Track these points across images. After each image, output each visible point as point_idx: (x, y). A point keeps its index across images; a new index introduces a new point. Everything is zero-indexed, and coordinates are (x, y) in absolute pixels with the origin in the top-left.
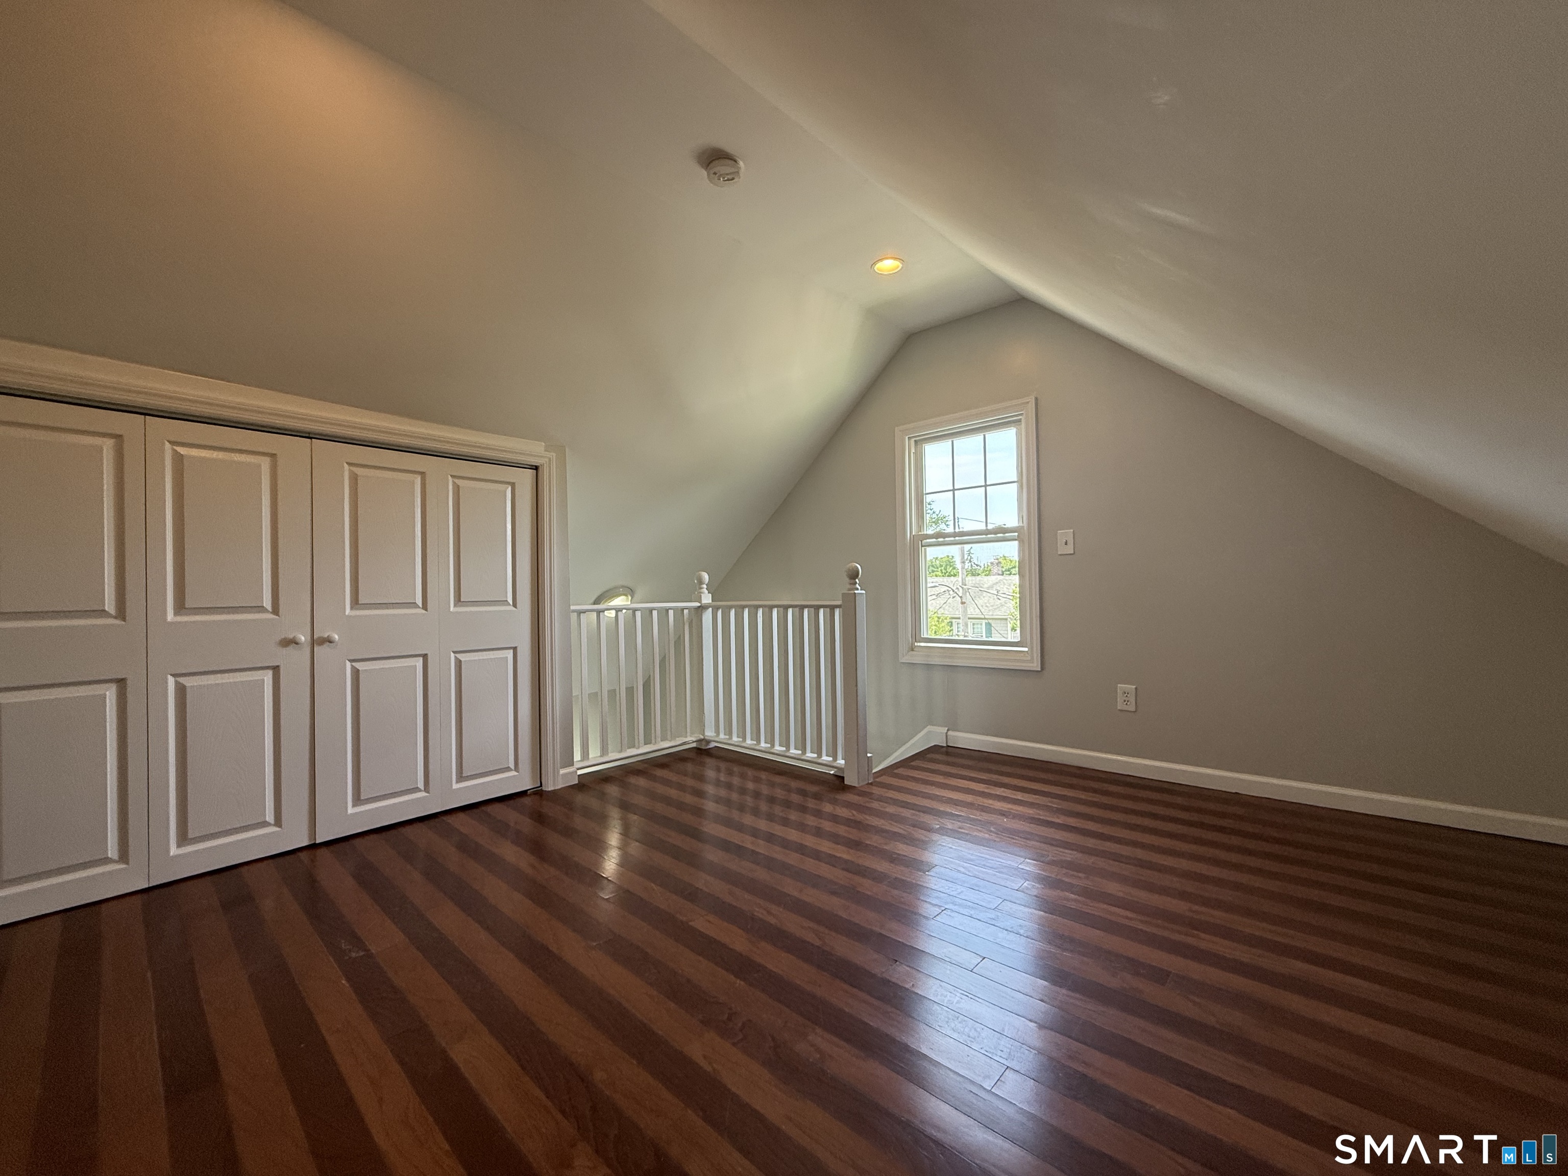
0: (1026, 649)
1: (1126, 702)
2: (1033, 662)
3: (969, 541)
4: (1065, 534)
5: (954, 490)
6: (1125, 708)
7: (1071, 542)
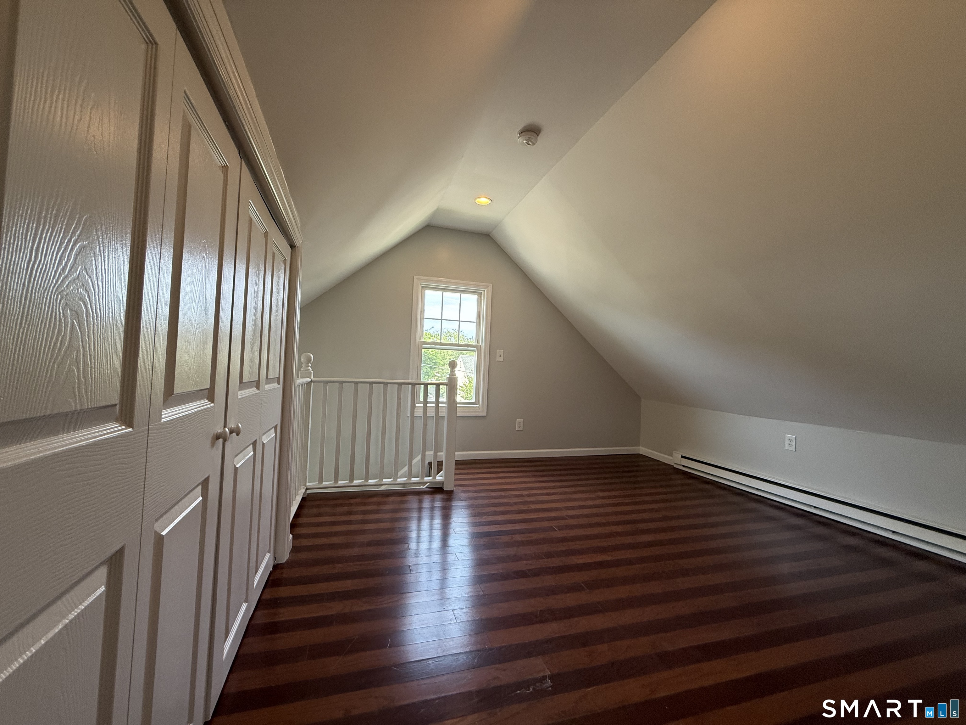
0: (478, 406)
1: (519, 427)
2: (483, 412)
3: (443, 348)
4: (500, 352)
5: (442, 320)
6: (519, 429)
7: (502, 356)
